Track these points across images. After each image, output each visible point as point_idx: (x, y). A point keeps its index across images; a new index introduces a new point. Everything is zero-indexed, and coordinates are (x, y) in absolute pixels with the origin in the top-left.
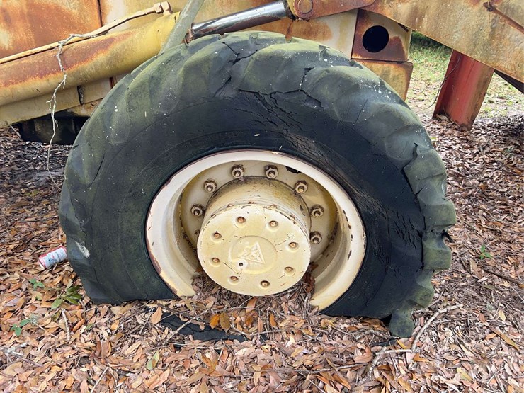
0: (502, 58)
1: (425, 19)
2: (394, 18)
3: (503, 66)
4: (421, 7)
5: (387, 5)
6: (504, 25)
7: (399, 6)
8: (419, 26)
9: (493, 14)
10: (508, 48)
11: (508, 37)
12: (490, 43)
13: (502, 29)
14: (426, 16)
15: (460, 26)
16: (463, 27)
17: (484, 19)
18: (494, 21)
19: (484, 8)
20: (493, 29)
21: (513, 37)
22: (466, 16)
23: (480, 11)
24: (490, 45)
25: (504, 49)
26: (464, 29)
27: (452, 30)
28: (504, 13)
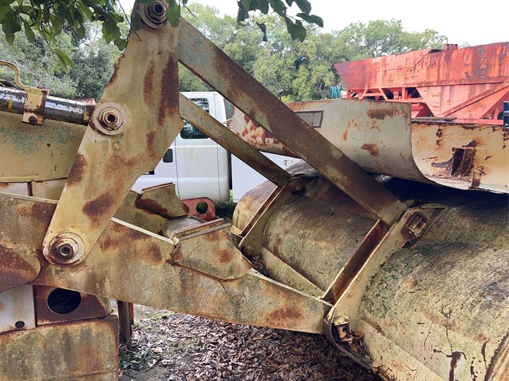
0: (200, 305)
1: (107, 284)
2: (69, 287)
3: (205, 311)
4: (98, 272)
5: (57, 277)
6: (192, 276)
7: (72, 275)
8: (101, 291)
9: (178, 269)
10: (204, 294)
11: (200, 285)
12: (184, 294)
13: (192, 280)
14: (107, 280)
15: (148, 283)
16: (151, 284)
17: (171, 274)
18: (182, 274)
19: (167, 264)
20: (183, 281)
21: (205, 284)
22: (152, 274)
23: (164, 267)
24: (185, 295)
25: (200, 296)
26: (153, 286)
27: (141, 288)
28: (189, 266)
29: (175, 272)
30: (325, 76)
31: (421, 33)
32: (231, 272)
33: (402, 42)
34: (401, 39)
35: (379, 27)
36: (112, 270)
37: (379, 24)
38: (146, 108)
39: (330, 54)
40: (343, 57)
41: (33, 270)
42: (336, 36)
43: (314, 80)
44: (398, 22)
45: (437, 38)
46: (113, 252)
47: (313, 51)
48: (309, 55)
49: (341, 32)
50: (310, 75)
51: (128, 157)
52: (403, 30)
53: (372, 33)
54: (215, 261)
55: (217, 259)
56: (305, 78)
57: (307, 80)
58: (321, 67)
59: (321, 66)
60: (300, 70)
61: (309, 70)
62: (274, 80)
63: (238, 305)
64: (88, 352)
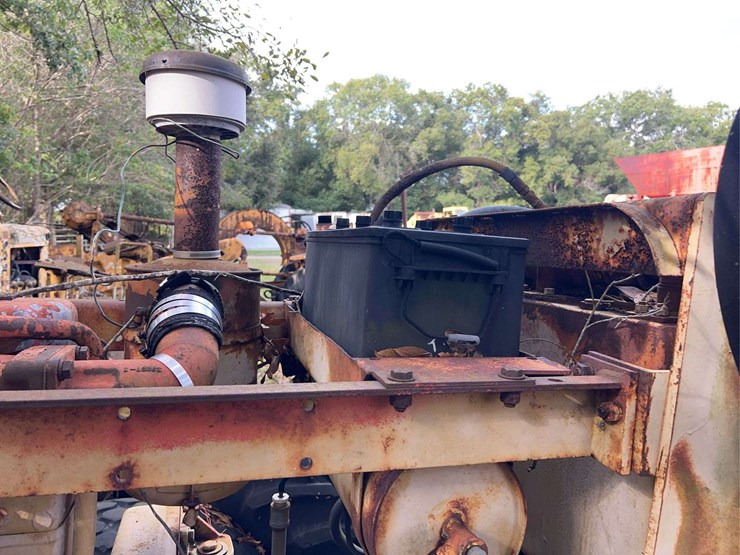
30: (564, 171)
31: (701, 106)
33: (678, 120)
34: (675, 116)
35: (641, 101)
37: (641, 96)
39: (571, 140)
40: (590, 143)
42: (573, 113)
43: (548, 177)
44: (667, 92)
45: (726, 113)
47: (546, 136)
48: (539, 141)
49: (581, 108)
50: (542, 170)
52: (675, 104)
53: (631, 109)
56: (534, 174)
57: (538, 177)
58: (558, 159)
59: (558, 156)
60: (526, 164)
61: (539, 162)
62: (489, 177)
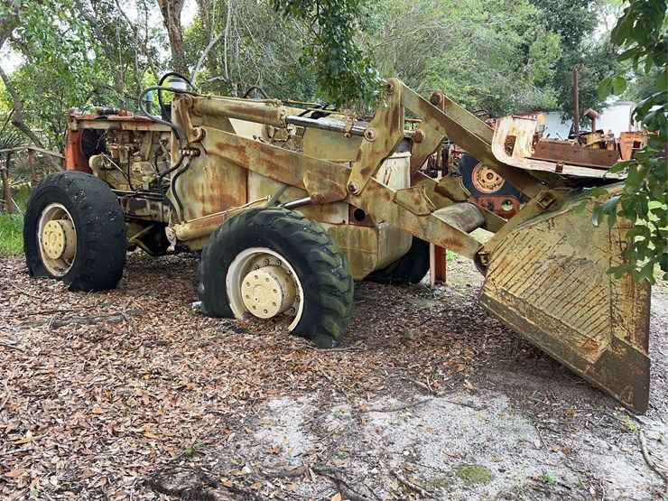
0: (406, 225)
1: (368, 207)
4: (365, 200)
5: (352, 200)
6: (403, 210)
7: (357, 200)
11: (407, 215)
13: (403, 212)
14: (368, 205)
20: (399, 212)
21: (409, 215)
22: (385, 205)
26: (386, 211)
29: (395, 206)
32: (420, 210)
36: (371, 201)
38: (385, 129)
41: (343, 194)
46: (372, 193)
51: (377, 151)
54: (412, 204)
55: (413, 203)
63: (425, 230)
64: (366, 241)
